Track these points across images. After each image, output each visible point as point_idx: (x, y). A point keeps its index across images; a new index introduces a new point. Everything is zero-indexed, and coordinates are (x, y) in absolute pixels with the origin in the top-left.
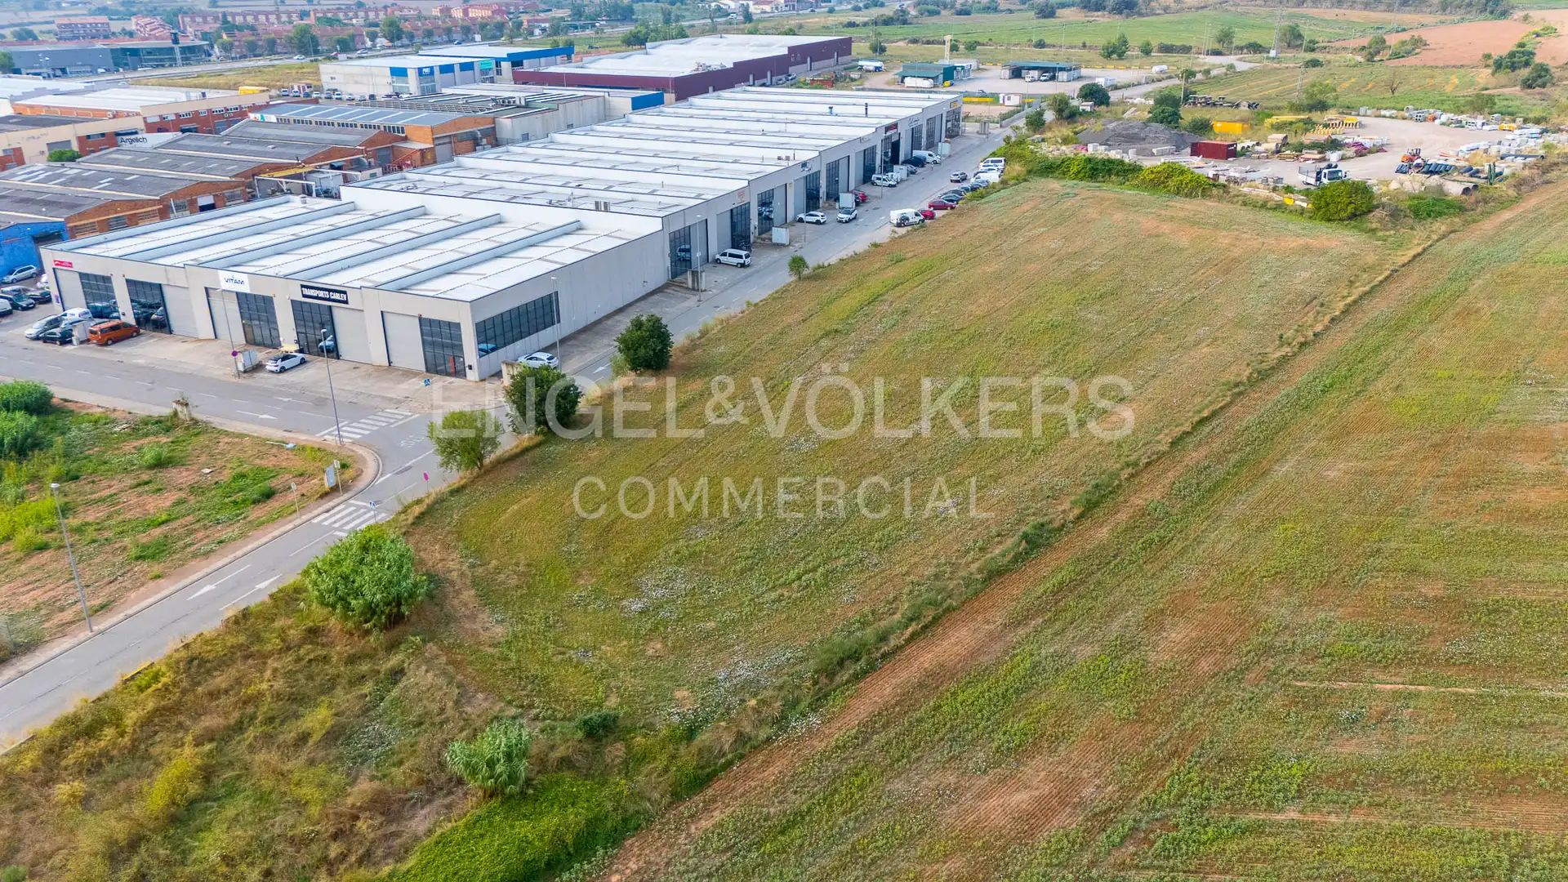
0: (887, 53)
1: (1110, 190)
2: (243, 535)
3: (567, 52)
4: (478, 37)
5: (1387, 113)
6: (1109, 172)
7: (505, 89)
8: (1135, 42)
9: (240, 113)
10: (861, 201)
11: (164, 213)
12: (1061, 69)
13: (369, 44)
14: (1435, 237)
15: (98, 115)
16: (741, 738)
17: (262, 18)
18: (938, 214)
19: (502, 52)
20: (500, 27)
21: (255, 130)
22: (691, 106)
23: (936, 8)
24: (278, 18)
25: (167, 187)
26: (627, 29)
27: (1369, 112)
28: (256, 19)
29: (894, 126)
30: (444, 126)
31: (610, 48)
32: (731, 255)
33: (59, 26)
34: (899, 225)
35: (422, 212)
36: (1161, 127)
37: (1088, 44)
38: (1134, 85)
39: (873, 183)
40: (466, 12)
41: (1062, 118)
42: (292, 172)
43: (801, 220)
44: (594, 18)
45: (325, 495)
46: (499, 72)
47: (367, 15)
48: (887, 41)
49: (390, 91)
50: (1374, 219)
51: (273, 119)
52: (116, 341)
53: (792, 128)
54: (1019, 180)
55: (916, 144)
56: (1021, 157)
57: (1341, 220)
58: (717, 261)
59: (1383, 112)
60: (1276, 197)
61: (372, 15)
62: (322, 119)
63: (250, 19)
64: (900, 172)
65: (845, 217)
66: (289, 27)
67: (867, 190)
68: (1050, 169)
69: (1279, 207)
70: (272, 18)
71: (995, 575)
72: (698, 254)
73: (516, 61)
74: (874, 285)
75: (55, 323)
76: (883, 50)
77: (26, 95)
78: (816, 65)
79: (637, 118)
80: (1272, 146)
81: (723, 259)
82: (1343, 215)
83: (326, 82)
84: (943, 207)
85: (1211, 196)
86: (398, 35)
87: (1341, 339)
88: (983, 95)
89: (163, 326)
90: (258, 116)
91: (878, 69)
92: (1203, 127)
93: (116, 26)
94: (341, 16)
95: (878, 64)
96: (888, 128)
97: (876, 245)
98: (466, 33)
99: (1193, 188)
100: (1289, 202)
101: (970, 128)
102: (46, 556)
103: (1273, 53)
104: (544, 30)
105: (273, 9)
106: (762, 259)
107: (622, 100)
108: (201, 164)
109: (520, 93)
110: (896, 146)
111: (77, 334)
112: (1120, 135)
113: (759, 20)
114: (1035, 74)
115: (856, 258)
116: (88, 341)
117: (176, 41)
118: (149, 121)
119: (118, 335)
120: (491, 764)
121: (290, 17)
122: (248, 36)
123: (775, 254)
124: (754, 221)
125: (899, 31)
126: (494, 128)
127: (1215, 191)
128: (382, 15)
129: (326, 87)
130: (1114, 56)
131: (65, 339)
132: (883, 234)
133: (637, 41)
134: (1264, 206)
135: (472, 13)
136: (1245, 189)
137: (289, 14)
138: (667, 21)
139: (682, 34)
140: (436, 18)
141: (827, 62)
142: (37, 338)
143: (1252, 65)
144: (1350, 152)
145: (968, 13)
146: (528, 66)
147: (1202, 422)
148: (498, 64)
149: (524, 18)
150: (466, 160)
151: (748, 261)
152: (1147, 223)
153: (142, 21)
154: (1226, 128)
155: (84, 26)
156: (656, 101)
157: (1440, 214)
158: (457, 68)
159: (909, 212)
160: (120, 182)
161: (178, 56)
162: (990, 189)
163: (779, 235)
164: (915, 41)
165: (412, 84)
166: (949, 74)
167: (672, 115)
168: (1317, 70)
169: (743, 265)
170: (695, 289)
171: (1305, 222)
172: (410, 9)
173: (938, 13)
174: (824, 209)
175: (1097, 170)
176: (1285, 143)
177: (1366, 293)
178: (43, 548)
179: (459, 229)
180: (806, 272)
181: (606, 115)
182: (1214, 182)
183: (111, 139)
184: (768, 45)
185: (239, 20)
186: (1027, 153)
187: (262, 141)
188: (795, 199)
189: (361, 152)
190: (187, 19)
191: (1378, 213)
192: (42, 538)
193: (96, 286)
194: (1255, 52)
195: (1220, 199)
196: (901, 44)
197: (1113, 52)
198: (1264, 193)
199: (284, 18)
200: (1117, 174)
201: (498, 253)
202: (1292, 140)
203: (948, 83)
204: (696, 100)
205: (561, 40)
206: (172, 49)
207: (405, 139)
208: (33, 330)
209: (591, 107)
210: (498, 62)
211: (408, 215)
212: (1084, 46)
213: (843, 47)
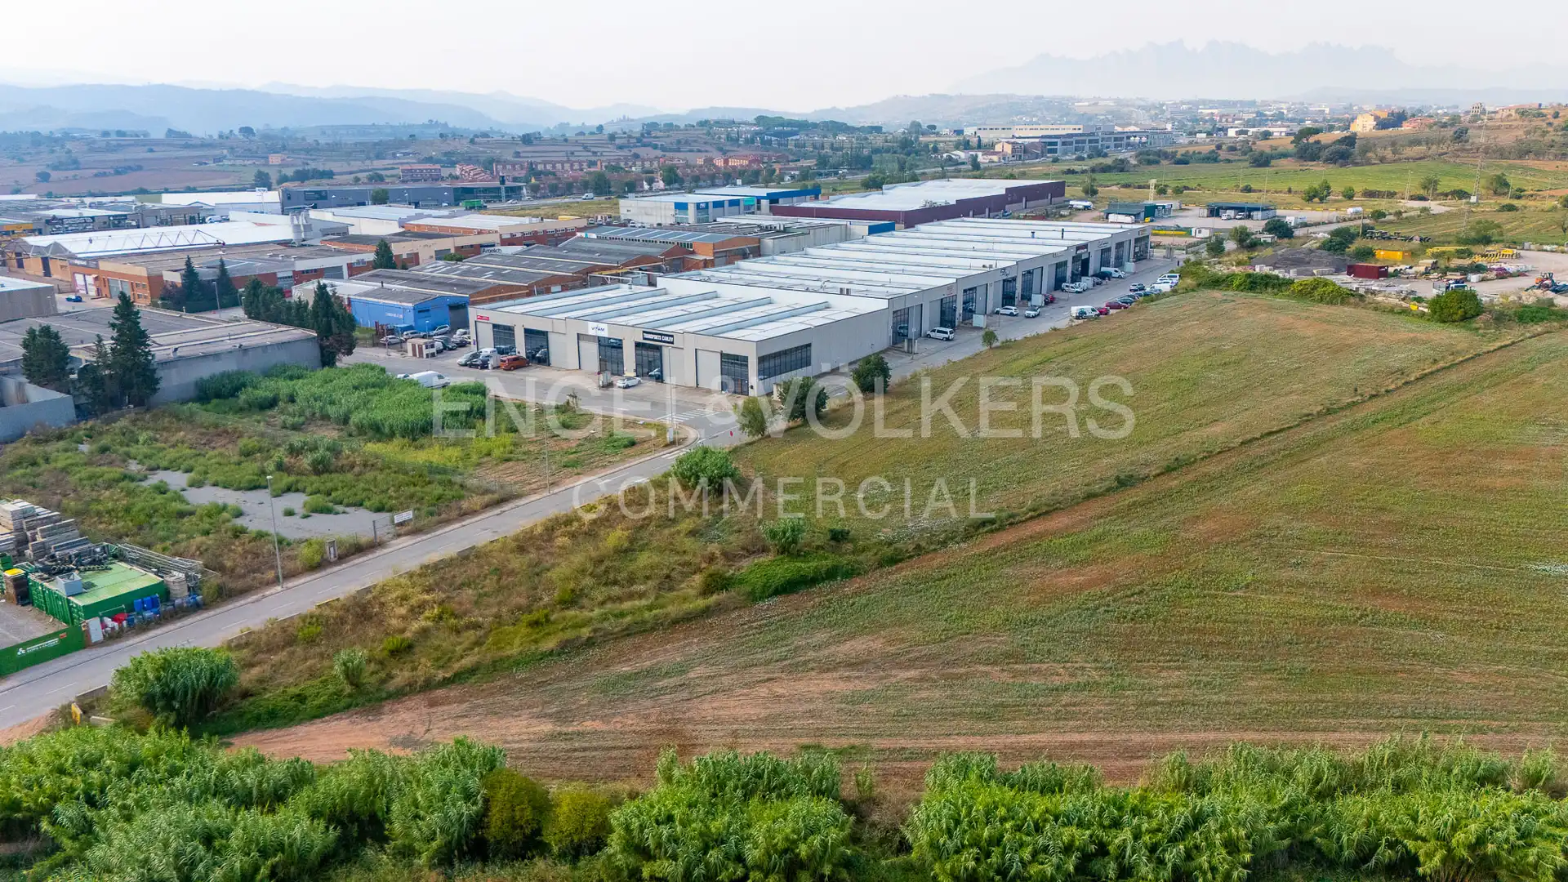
0: (1099, 195)
1: (1265, 298)
2: (622, 460)
3: (815, 193)
4: (739, 182)
5: (1548, 248)
6: (1266, 285)
7: (766, 220)
8: (1337, 187)
9: (567, 234)
10: (1049, 301)
11: (529, 295)
12: (1257, 209)
13: (646, 187)
14: (1528, 335)
15: (467, 232)
16: (918, 547)
17: (559, 166)
18: (1112, 311)
19: (763, 192)
20: (757, 173)
21: (583, 244)
22: (917, 231)
23: (1156, 158)
24: (572, 166)
25: (533, 278)
26: (866, 176)
27: (1532, 247)
28: (554, 167)
29: (1085, 246)
30: (723, 244)
31: (852, 190)
32: (939, 331)
33: (403, 171)
34: (1077, 318)
35: (715, 296)
36: (1325, 253)
37: (1293, 189)
38: (1324, 223)
39: (1063, 290)
40: (726, 162)
41: (1243, 247)
42: (614, 272)
43: (998, 313)
44: (837, 166)
45: (667, 446)
46: (759, 208)
47: (643, 165)
48: (1101, 186)
49: (672, 221)
50: (1478, 322)
51: (594, 236)
52: (516, 368)
53: (997, 247)
54: (1186, 290)
55: (1105, 262)
56: (1194, 274)
57: (1454, 321)
58: (928, 336)
59: (1545, 247)
60: (1404, 304)
61: (647, 164)
62: (631, 237)
63: (549, 167)
64: (1086, 282)
65: (1032, 313)
66: (581, 173)
67: (1057, 294)
68: (1216, 283)
69: (1405, 312)
70: (567, 166)
71: (1091, 496)
72: (914, 330)
73: (773, 199)
74: (1048, 352)
75: (475, 356)
76: (1095, 192)
77: (410, 218)
78: (1031, 204)
79: (873, 238)
80: (1422, 269)
81: (933, 334)
82: (1456, 317)
83: (624, 214)
84: (1118, 307)
85: (1349, 304)
86: (674, 180)
87: (1408, 395)
88: (1178, 228)
89: (544, 361)
90: (583, 235)
91: (1086, 208)
92: (1369, 253)
93: (445, 172)
94: (622, 164)
95: (1088, 204)
96: (1078, 248)
97: (1055, 329)
98: (728, 178)
99: (1334, 298)
100: (1414, 308)
101: (1158, 253)
102: (511, 463)
103: (1473, 199)
104: (793, 177)
105: (565, 159)
106: (963, 336)
107: (861, 227)
108: (550, 265)
109: (778, 222)
110: (1086, 263)
111: (491, 363)
112: (1287, 259)
113: (986, 169)
114: (1231, 213)
115: (1038, 336)
116: (498, 367)
117: (503, 182)
118: (504, 237)
119: (517, 364)
120: (784, 533)
121: (581, 165)
122: (552, 181)
123: (975, 334)
124: (960, 310)
125: (1116, 177)
126: (759, 247)
127: (1352, 300)
128: (656, 164)
129: (623, 218)
130: (1316, 200)
131: (484, 366)
132: (1063, 324)
133: (874, 185)
134: (1392, 311)
135: (732, 163)
136: (1380, 298)
137: (580, 163)
138: (902, 168)
139: (914, 179)
140: (701, 166)
141: (1040, 202)
142: (465, 365)
143: (1448, 209)
144: (1493, 275)
145: (1186, 163)
146: (782, 203)
147: (1270, 433)
148: (759, 202)
149: (777, 167)
150: (743, 264)
151: (951, 336)
152: (1284, 319)
153: (466, 168)
154: (1386, 255)
155: (422, 170)
156: (890, 228)
157: (1542, 319)
158: (726, 204)
159: (1087, 308)
160: (498, 274)
161: (503, 194)
162: (1161, 295)
163: (979, 320)
164: (1127, 186)
165: (691, 216)
166: (1151, 211)
167: (900, 237)
168: (1511, 214)
169: (948, 339)
170: (910, 352)
171: (1423, 323)
172: (679, 159)
173: (1157, 162)
174: (1018, 306)
175: (1255, 284)
176: (1435, 267)
177: (1444, 368)
178: (508, 460)
179: (738, 306)
180: (995, 344)
181: (847, 236)
182: (1353, 294)
183: (476, 249)
184: (991, 187)
185: (540, 167)
186: (1201, 271)
187: (591, 251)
188: (994, 295)
189: (661, 260)
190: (500, 167)
191: (1484, 317)
192: (507, 456)
193: (503, 333)
194: (1460, 199)
195: (1356, 305)
196: (1115, 188)
197: (1315, 196)
198: (1394, 301)
199: (576, 166)
200: (1273, 287)
201: (770, 319)
202: (1442, 263)
203: (1148, 219)
204: (922, 227)
205: (810, 184)
206: (499, 189)
207: (693, 253)
208: (462, 360)
209: (836, 232)
210: (759, 199)
211: (705, 297)
212: (1290, 191)
213: (1058, 190)
